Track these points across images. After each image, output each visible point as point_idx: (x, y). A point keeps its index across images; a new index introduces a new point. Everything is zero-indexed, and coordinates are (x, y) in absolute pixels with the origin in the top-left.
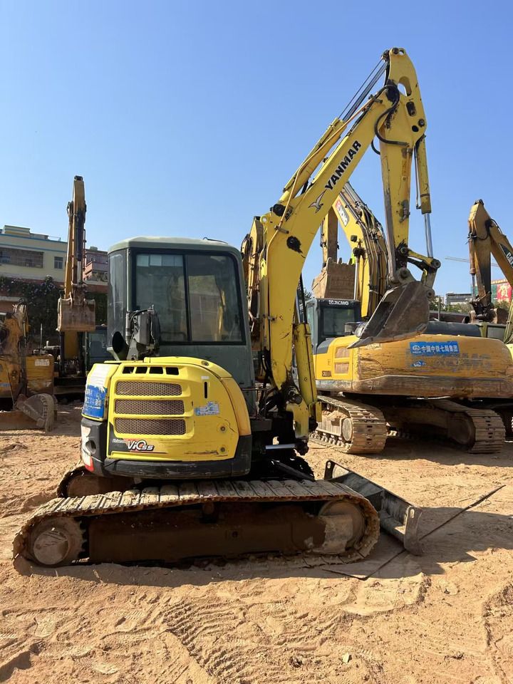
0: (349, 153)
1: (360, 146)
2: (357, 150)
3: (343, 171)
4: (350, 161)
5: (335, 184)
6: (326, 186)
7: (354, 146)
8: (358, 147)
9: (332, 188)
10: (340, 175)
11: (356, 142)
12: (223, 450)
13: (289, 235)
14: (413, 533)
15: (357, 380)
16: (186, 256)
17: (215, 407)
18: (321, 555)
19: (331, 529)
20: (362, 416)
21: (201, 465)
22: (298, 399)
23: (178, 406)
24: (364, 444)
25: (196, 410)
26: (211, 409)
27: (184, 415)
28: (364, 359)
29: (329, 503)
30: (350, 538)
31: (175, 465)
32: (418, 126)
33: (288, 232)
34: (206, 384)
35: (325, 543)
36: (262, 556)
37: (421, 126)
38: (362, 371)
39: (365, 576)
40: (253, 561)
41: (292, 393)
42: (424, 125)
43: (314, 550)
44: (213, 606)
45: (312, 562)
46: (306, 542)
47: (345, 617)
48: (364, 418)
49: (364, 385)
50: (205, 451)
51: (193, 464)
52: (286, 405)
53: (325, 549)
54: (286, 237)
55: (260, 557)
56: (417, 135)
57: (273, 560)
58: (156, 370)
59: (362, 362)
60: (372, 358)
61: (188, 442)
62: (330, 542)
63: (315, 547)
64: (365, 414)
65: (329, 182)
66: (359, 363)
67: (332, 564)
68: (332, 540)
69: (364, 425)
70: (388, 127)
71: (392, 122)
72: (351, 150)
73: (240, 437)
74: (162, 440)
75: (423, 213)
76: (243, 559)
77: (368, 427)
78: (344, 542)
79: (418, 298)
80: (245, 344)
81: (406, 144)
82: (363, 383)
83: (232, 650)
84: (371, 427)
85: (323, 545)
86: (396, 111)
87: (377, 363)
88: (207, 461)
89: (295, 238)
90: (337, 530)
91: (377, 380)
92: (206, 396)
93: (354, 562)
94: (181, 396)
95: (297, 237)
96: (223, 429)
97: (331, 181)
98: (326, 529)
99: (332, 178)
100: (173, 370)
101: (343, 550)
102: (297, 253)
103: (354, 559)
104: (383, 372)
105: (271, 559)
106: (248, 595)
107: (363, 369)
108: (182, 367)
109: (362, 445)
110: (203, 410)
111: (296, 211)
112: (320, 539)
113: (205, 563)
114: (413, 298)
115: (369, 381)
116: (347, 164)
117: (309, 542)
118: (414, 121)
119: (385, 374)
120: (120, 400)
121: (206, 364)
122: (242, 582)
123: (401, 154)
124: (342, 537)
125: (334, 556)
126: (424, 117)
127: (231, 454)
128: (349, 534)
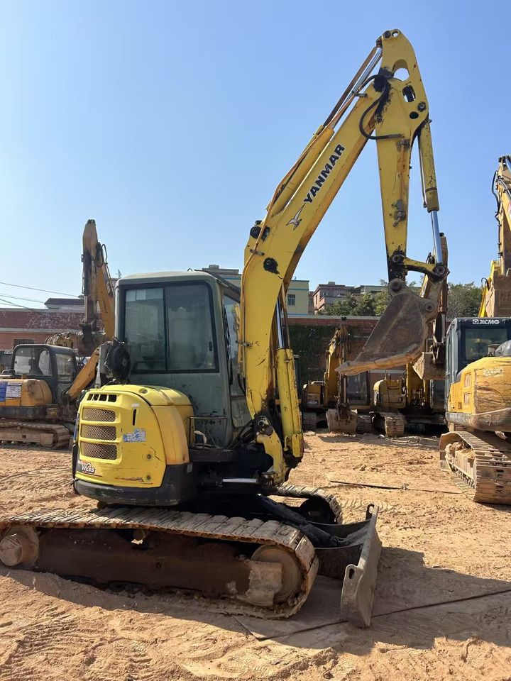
0: (331, 159)
1: (343, 149)
2: (340, 154)
3: (323, 180)
4: (331, 168)
5: (314, 195)
6: (306, 200)
7: (336, 151)
8: (341, 151)
9: (311, 201)
10: (320, 185)
11: (339, 146)
12: (149, 478)
13: (266, 257)
14: (352, 598)
15: (474, 414)
16: (166, 288)
17: (142, 435)
18: (245, 604)
19: (256, 576)
20: (491, 458)
21: (128, 492)
22: (268, 430)
23: (111, 432)
24: (493, 492)
25: (125, 436)
26: (137, 437)
27: (116, 441)
28: (480, 388)
29: (262, 547)
30: (277, 591)
31: (107, 488)
32: (417, 111)
33: (263, 254)
34: (135, 411)
35: (249, 590)
36: (189, 593)
37: (421, 110)
38: (479, 402)
39: (262, 636)
40: (180, 597)
41: (262, 423)
42: (425, 109)
43: (238, 597)
44: (88, 631)
45: (232, 609)
46: (229, 586)
47: (172, 672)
48: (493, 460)
49: (481, 420)
50: (130, 477)
51: (121, 490)
52: (256, 436)
53: (249, 598)
54: (263, 259)
55: (187, 594)
56: (416, 123)
57: (198, 600)
58: (103, 397)
59: (479, 391)
60: (490, 387)
61: (117, 468)
62: (255, 591)
63: (238, 594)
64: (495, 455)
65: (309, 195)
66: (475, 393)
67: (251, 616)
68: (257, 588)
69: (492, 469)
70: (379, 121)
71: (385, 116)
72: (333, 156)
73: (167, 465)
74: (100, 463)
75: (429, 211)
76: (170, 593)
77: (498, 471)
78: (271, 594)
79: (408, 313)
80: (218, 372)
81: (399, 136)
82: (480, 417)
83: (39, 672)
84: (502, 471)
85: (247, 593)
86: (389, 101)
87: (496, 392)
88: (134, 488)
89: (272, 260)
90: (263, 578)
91: (497, 414)
92: (134, 424)
93: (276, 619)
94: (115, 422)
95: (274, 258)
96: (149, 457)
97: (310, 193)
98: (250, 575)
99: (311, 191)
100: (113, 398)
101: (271, 603)
102: (274, 274)
103: (278, 616)
104: (504, 404)
105: (196, 598)
106: (133, 628)
107: (480, 401)
108: (119, 394)
109: (490, 493)
110: (130, 437)
111: (272, 231)
112: (244, 585)
113: (136, 590)
114: (401, 314)
115: (486, 414)
116: (329, 172)
117: (232, 587)
118: (413, 107)
119: (507, 407)
120: (85, 425)
121: (144, 392)
122: (142, 614)
123: (396, 148)
124: (269, 588)
125: (259, 607)
126: (426, 99)
127: (157, 482)
128: (277, 585)
